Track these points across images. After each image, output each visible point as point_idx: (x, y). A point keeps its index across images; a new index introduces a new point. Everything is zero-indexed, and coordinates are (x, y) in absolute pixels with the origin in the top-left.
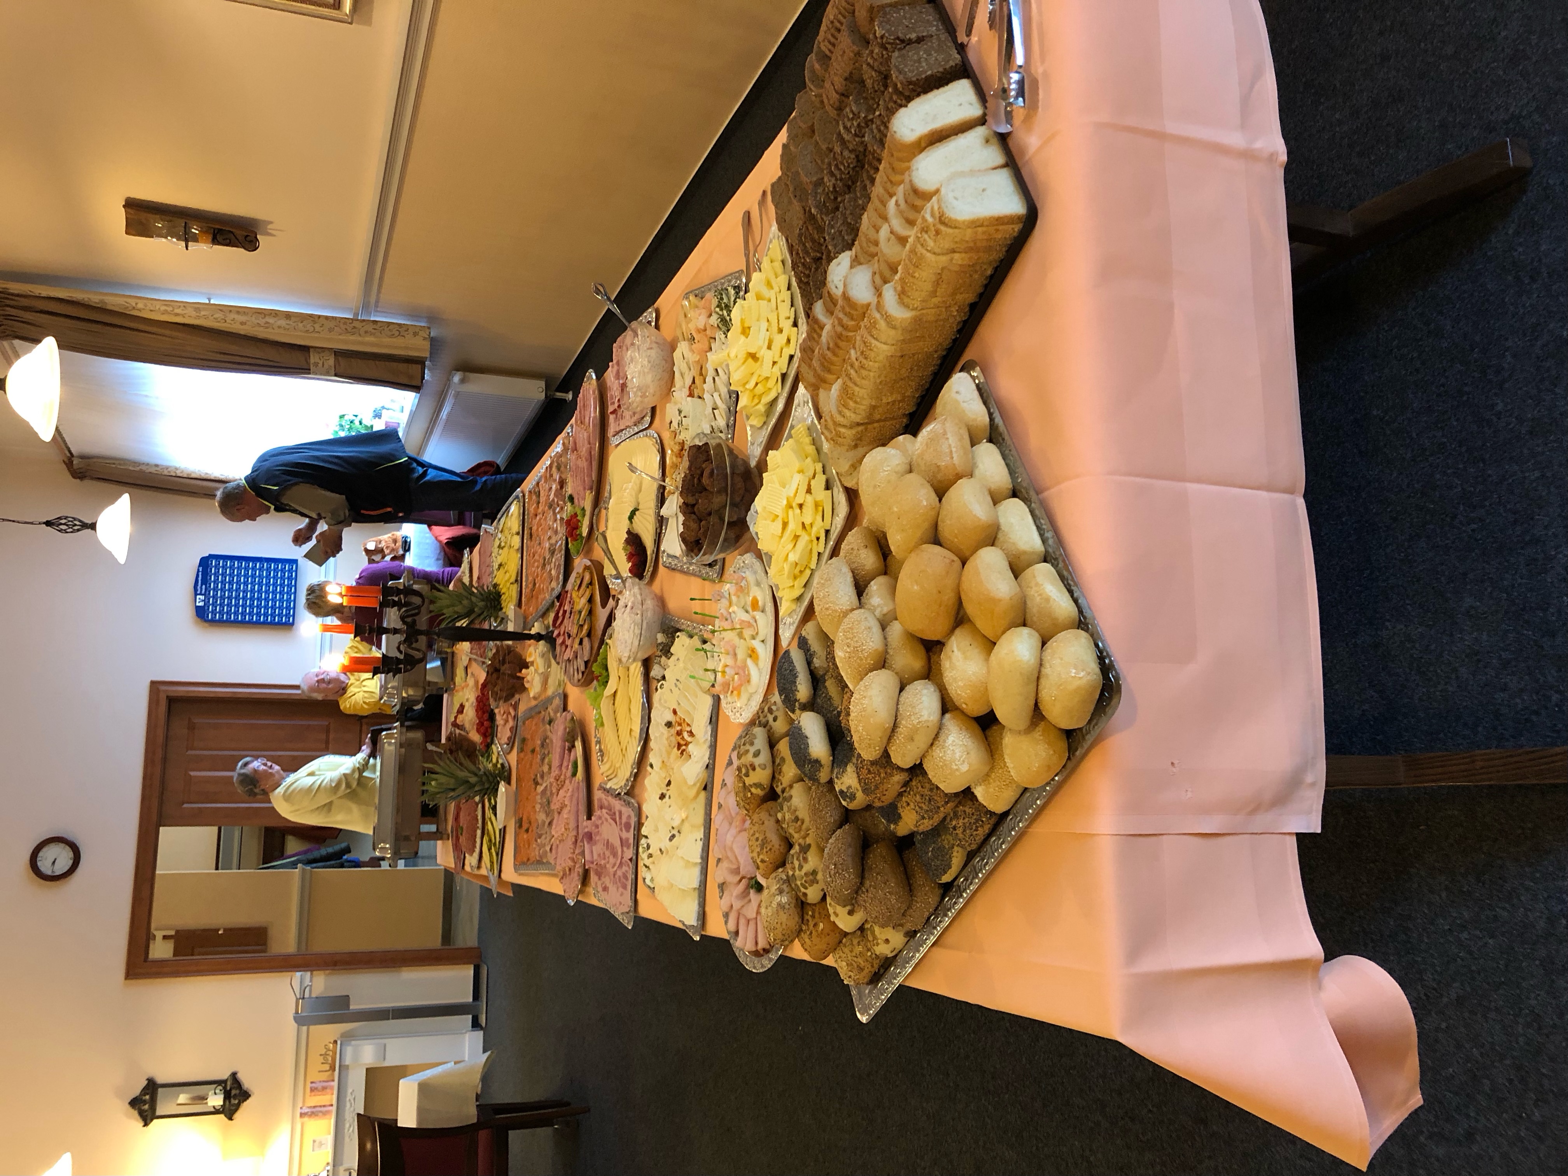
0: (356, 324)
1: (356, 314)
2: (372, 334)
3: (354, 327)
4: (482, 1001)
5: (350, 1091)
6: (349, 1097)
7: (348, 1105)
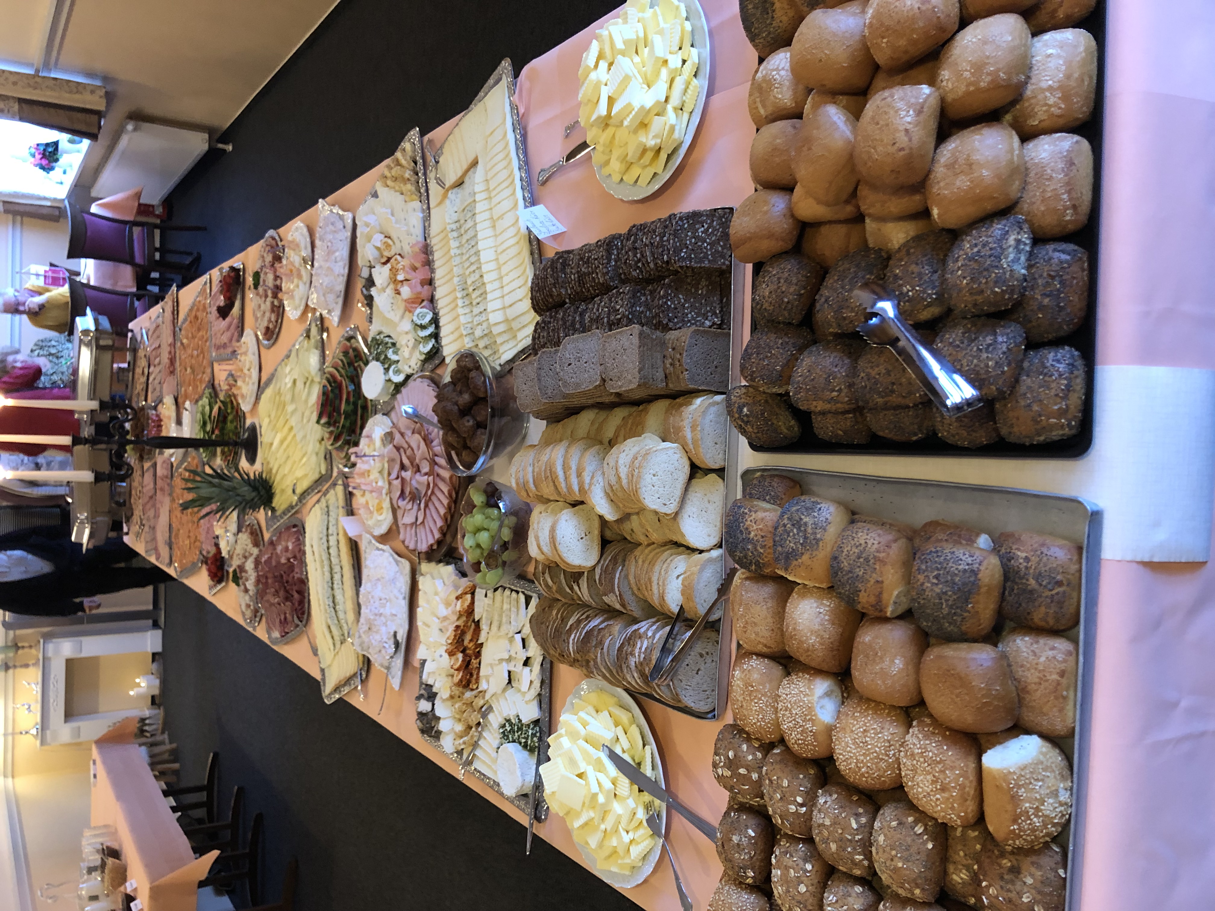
0: (37, 79)
1: (37, 71)
2: (52, 89)
3: (36, 82)
4: (161, 609)
5: (52, 676)
6: (52, 680)
7: (52, 686)
